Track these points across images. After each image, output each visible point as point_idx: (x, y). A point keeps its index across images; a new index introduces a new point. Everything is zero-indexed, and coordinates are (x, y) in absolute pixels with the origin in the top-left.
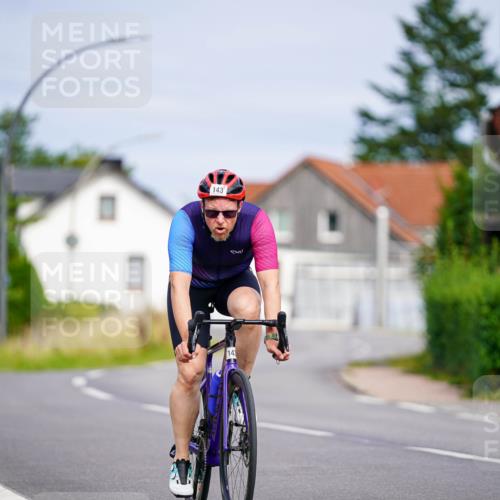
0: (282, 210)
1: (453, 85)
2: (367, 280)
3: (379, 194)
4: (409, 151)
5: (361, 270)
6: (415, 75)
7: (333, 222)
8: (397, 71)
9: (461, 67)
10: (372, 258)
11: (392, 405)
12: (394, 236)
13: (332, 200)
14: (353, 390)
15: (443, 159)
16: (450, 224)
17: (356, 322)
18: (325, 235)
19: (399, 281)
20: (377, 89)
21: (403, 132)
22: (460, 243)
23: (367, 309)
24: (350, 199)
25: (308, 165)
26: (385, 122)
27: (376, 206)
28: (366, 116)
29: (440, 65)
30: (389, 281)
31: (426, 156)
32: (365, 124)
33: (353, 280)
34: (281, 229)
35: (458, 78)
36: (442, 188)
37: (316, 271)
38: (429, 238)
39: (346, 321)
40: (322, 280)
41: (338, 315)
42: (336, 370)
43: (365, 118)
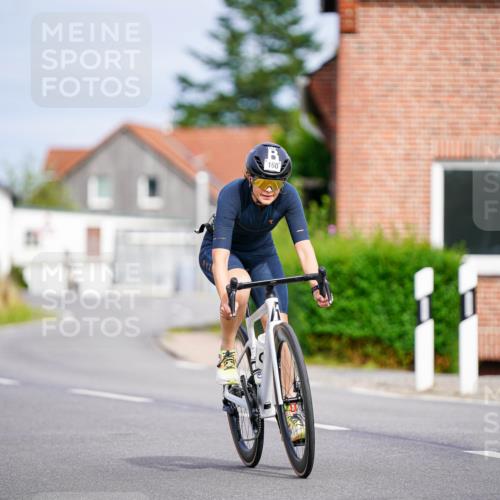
0: (101, 177)
7: (153, 186)
10: (192, 223)
13: (151, 165)
17: (177, 288)
18: (145, 200)
25: (127, 131)
27: (196, 171)
28: (185, 82)
32: (184, 90)
33: (173, 246)
34: (100, 194)
37: (136, 238)
39: (166, 288)
40: (142, 246)
42: (156, 336)
43: (184, 84)
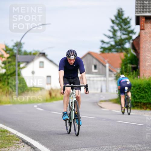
1: (124, 34)
2: (104, 80)
3: (106, 61)
4: (113, 50)
5: (102, 79)
6: (115, 32)
7: (95, 67)
8: (110, 31)
9: (125, 30)
10: (105, 76)
11: (110, 110)
12: (110, 70)
13: (95, 62)
14: (101, 107)
15: (122, 52)
16: (123, 67)
17: (101, 91)
18: (94, 70)
19: (112, 81)
20: (105, 35)
21: (112, 45)
22: (126, 72)
23: (104, 88)
24: (99, 62)
25: (89, 53)
26: (108, 43)
27: (106, 64)
28: (103, 42)
29: (120, 29)
30: (109, 81)
31: (117, 51)
32: (103, 44)
33: (100, 81)
35: (124, 32)
36: (121, 59)
37: (91, 79)
38: (119, 71)
39: (99, 91)
40: (93, 81)
41: (97, 89)
42: (97, 103)
43: (103, 43)
